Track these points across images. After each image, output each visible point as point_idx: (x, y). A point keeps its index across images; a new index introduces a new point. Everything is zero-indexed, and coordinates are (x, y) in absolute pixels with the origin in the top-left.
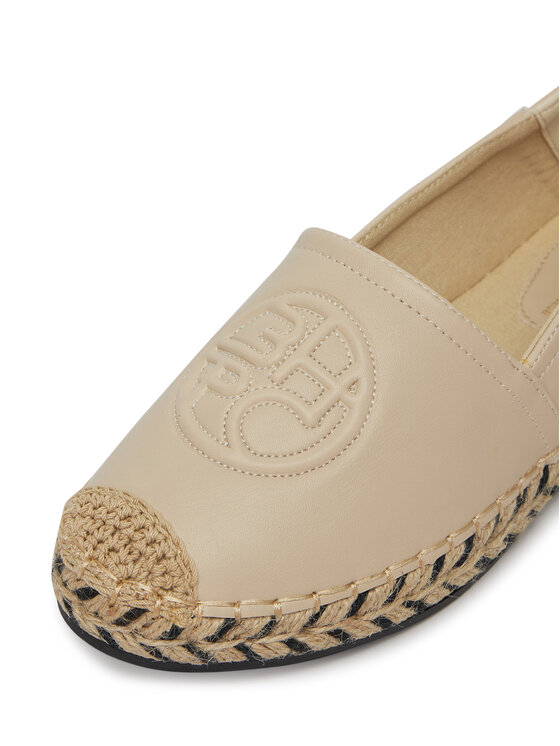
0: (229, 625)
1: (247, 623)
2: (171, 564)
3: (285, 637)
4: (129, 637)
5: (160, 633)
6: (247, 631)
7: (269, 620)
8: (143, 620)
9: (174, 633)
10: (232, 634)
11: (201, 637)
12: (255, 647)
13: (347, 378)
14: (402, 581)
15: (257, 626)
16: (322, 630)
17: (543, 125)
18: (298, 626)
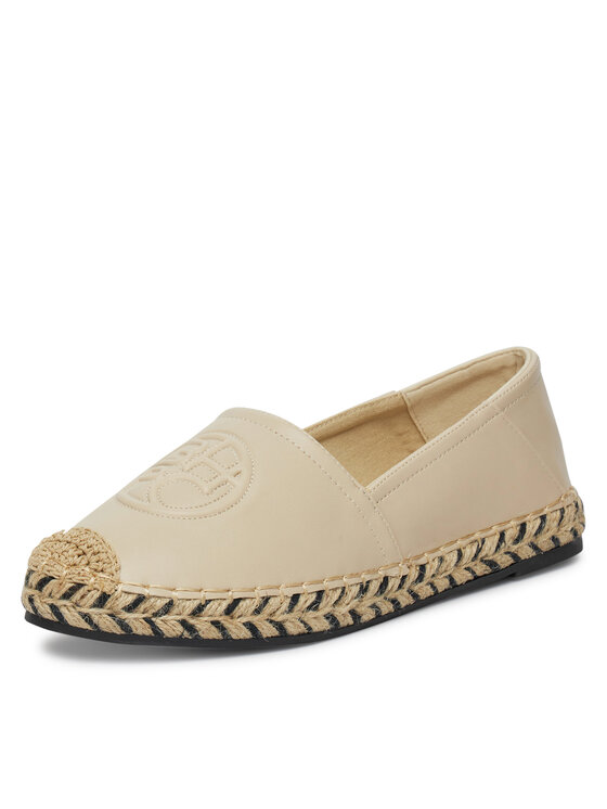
0: (140, 599)
1: (152, 600)
2: (103, 556)
3: (179, 618)
4: (72, 609)
5: (92, 601)
6: (152, 607)
7: (168, 600)
8: (82, 591)
9: (103, 600)
10: (142, 607)
11: (121, 606)
12: (158, 621)
13: (234, 470)
14: (266, 600)
15: (160, 604)
16: (206, 619)
17: (409, 405)
18: (188, 611)
